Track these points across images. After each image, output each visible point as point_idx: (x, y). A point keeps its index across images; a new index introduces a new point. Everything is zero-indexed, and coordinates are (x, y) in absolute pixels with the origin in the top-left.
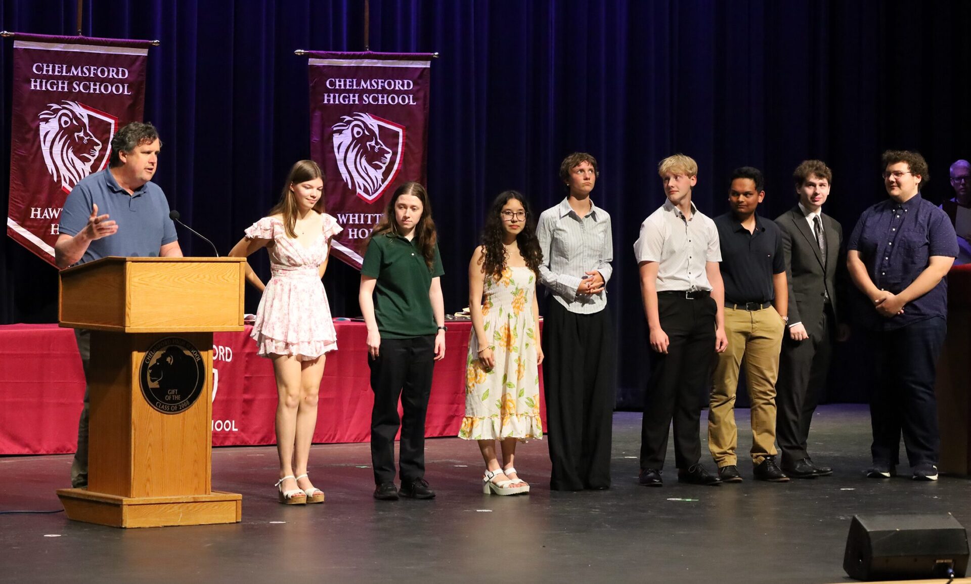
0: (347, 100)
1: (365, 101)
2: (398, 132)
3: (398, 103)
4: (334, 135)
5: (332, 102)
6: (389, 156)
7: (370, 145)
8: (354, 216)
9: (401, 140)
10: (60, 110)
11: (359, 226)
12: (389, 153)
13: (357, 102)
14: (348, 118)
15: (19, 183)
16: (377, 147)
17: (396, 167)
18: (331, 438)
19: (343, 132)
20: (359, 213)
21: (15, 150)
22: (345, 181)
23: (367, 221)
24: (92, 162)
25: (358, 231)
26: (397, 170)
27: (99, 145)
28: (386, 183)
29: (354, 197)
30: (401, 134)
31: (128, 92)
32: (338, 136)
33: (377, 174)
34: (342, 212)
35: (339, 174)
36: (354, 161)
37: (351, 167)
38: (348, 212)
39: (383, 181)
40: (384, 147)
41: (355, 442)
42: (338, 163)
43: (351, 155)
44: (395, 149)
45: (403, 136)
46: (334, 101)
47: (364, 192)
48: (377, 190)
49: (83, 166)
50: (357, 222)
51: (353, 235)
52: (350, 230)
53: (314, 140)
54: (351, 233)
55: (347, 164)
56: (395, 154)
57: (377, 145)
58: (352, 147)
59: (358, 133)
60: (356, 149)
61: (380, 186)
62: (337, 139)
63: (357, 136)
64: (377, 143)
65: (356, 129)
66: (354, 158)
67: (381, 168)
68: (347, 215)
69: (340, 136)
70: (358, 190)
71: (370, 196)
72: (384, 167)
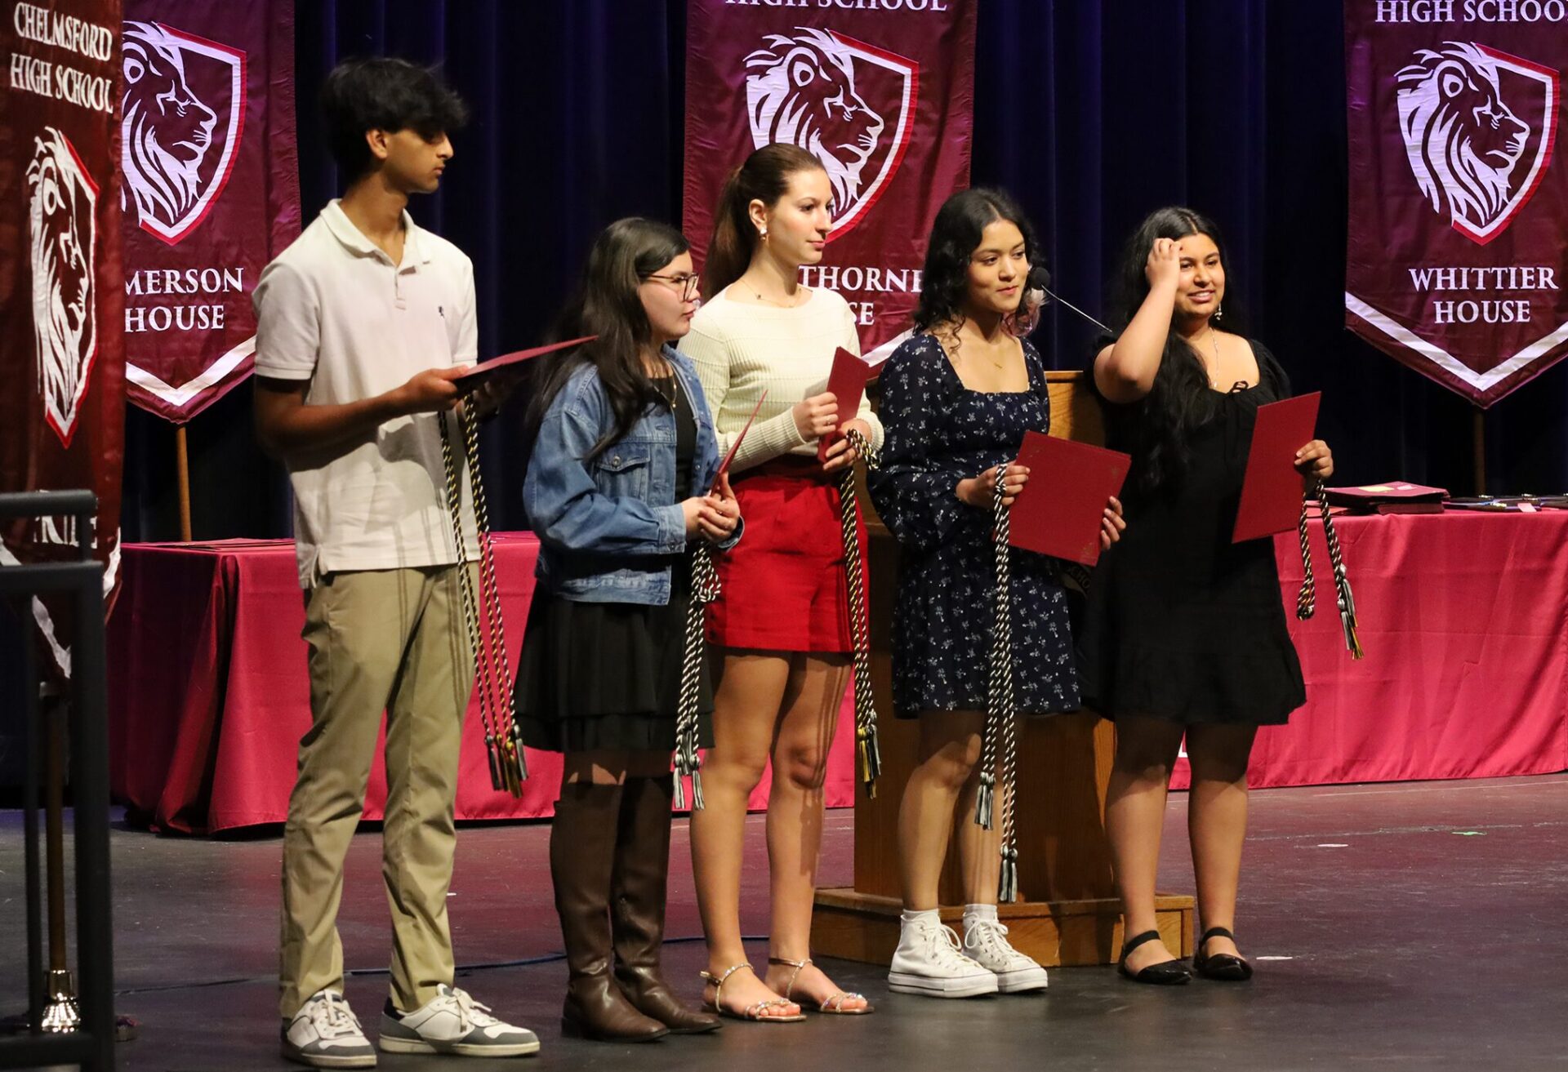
0: (1427, 14)
1: (1469, 16)
2: (1544, 84)
3: (1543, 17)
4: (1399, 92)
5: (1393, 19)
6: (1522, 138)
7: (1479, 113)
8: (1446, 273)
9: (1549, 102)
10: (790, 47)
11: (1457, 296)
12: (1523, 130)
13: (1450, 19)
14: (1430, 55)
15: (703, 210)
16: (1496, 118)
17: (1539, 161)
18: (1398, 769)
19: (1419, 86)
20: (1458, 265)
21: (693, 137)
22: (1426, 195)
23: (1477, 285)
24: (863, 162)
25: (1455, 306)
26: (1541, 169)
27: (877, 123)
28: (1518, 198)
29: (1445, 230)
30: (1549, 88)
31: (939, 6)
32: (1408, 95)
33: (1499, 179)
34: (1421, 263)
35: (1413, 180)
36: (1444, 150)
37: (1439, 164)
38: (1433, 263)
39: (1511, 194)
40: (1512, 117)
41: (1453, 776)
42: (1409, 154)
43: (1439, 138)
44: (1537, 122)
45: (1554, 93)
46: (1399, 17)
47: (1467, 218)
48: (1497, 214)
49: (844, 173)
50: (1452, 287)
51: (1444, 316)
52: (1438, 304)
53: (1355, 105)
54: (1439, 311)
55: (1431, 158)
56: (1536, 132)
57: (1496, 114)
58: (1440, 118)
59: (1454, 87)
60: (1450, 123)
61: (1504, 205)
62: (1406, 102)
63: (1450, 95)
64: (1496, 109)
65: (1449, 79)
66: (1444, 143)
67: (1505, 164)
68: (1431, 271)
69: (1413, 94)
70: (1455, 216)
71: (1482, 227)
72: (1512, 161)
